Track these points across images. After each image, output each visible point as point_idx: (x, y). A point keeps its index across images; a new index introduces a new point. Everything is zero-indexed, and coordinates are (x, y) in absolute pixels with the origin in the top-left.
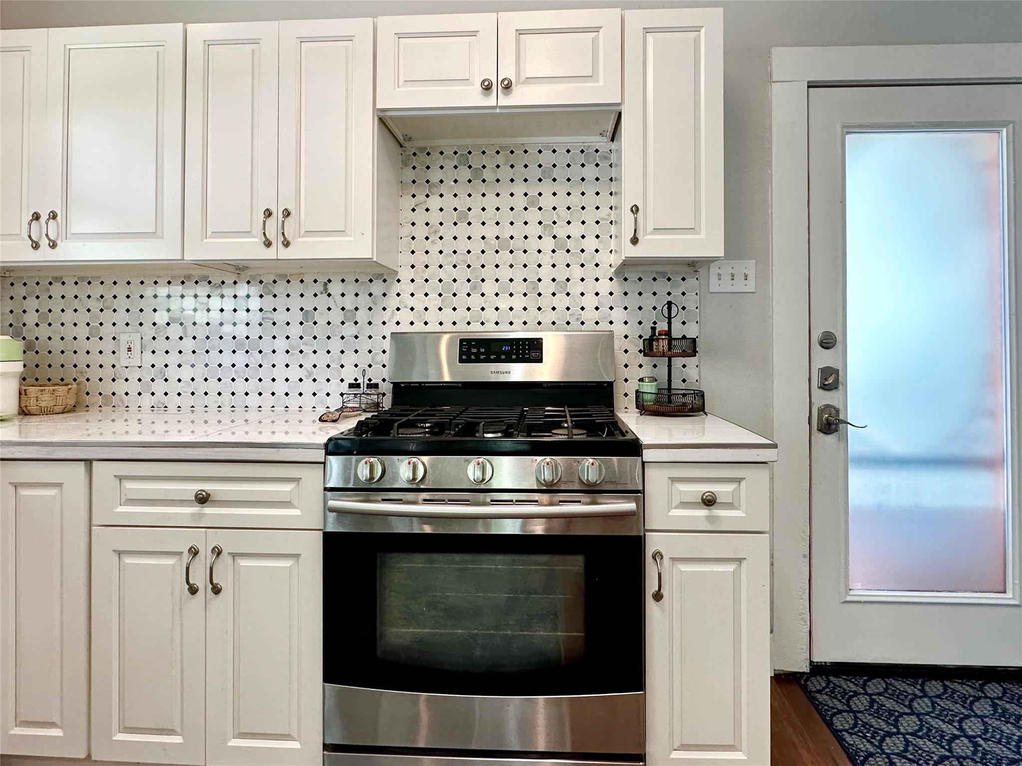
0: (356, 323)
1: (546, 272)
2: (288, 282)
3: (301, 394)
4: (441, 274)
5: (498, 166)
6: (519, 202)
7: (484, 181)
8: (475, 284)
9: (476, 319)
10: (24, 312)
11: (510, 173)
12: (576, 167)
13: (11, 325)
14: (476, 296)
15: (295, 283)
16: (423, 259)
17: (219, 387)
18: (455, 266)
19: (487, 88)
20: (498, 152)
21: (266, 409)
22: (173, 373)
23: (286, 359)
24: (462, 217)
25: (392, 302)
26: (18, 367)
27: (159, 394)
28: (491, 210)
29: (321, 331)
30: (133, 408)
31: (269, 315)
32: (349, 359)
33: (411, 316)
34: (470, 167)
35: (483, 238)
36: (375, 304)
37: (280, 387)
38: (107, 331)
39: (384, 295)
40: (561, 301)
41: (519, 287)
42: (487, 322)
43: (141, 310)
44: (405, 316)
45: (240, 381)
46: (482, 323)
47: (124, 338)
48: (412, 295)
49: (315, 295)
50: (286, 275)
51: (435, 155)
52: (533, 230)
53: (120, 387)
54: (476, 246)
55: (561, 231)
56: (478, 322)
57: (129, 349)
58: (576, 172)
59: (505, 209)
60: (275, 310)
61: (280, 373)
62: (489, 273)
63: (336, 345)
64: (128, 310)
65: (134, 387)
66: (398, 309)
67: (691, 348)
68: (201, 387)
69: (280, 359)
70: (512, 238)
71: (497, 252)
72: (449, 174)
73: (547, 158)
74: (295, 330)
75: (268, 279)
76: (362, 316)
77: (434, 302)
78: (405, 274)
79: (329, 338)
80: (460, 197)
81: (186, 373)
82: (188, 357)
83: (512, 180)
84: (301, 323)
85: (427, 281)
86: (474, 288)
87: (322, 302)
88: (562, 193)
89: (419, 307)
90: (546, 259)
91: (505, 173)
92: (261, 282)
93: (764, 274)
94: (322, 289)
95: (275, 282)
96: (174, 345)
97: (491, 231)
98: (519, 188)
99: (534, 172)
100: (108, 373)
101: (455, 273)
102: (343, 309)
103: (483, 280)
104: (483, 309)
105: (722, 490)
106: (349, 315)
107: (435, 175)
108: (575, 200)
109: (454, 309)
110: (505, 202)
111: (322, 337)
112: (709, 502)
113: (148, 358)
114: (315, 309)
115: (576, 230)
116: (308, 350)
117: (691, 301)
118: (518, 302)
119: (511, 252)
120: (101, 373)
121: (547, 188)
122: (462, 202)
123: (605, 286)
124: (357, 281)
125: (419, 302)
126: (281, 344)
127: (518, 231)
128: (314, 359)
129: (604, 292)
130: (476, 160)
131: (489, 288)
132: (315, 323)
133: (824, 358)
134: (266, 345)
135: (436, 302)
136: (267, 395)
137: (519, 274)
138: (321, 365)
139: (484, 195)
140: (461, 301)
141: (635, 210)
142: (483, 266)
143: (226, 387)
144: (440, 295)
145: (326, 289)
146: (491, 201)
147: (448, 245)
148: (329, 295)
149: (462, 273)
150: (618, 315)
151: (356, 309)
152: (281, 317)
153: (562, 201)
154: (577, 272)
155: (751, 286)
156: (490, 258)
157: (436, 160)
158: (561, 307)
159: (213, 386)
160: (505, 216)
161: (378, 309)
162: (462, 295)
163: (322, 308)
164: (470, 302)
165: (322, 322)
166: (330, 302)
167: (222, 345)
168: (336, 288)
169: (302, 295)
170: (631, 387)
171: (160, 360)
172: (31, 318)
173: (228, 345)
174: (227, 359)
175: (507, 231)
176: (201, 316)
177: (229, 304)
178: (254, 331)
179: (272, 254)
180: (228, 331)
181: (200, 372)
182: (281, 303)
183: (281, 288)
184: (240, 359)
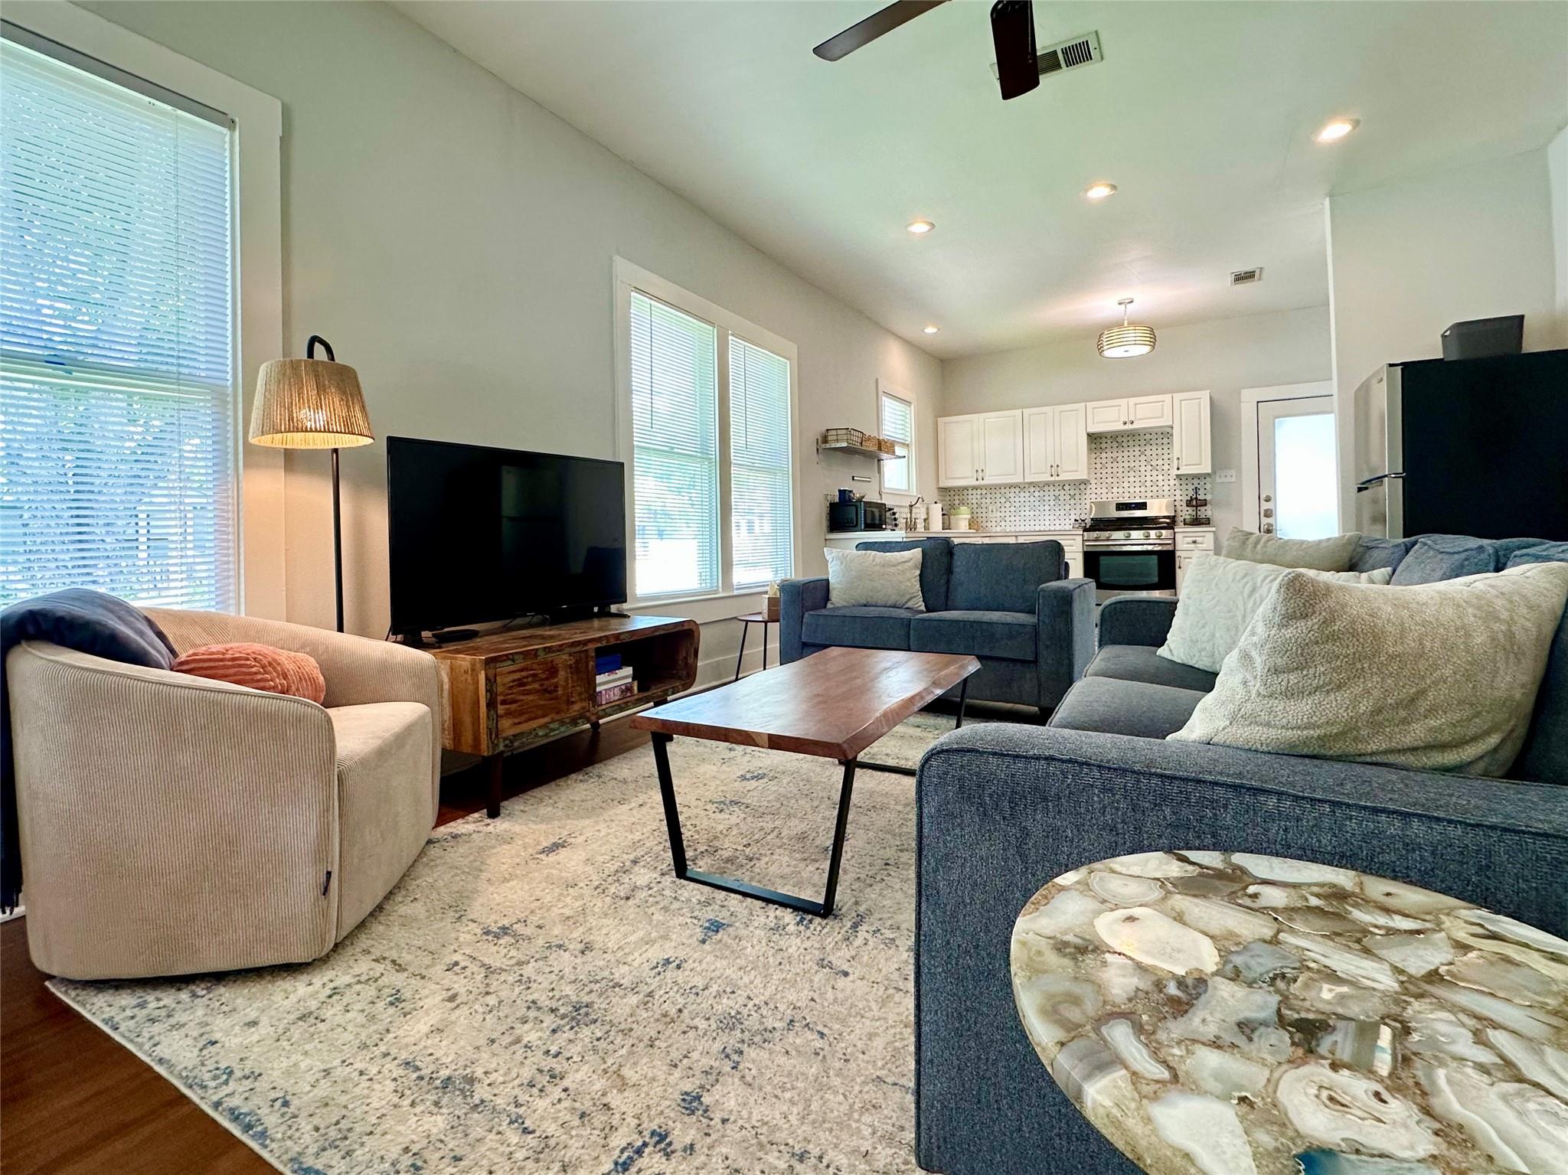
1: (1149, 478)
2: (1050, 487)
4: (1107, 480)
6: (1137, 453)
8: (1120, 484)
12: (1160, 439)
14: (1121, 488)
15: (1052, 486)
16: (1099, 476)
18: (1112, 478)
19: (1125, 424)
22: (1007, 519)
24: (1115, 460)
25: (1088, 492)
26: (969, 517)
27: (1003, 526)
29: (1061, 502)
31: (1042, 498)
32: (1073, 512)
33: (1096, 496)
34: (1117, 442)
35: (1123, 467)
36: (1082, 493)
37: (1047, 522)
38: (983, 505)
39: (1086, 490)
40: (1155, 489)
41: (1138, 484)
43: (996, 499)
44: (1094, 496)
46: (1124, 498)
47: (990, 508)
48: (1096, 489)
49: (1060, 491)
52: (1143, 463)
53: (989, 524)
54: (1121, 470)
55: (1154, 463)
56: (1121, 497)
58: (1160, 441)
60: (1044, 496)
61: (1046, 518)
62: (1126, 480)
63: (1068, 507)
65: (994, 524)
66: (1091, 494)
67: (1204, 503)
69: (1047, 513)
70: (1134, 467)
71: (1129, 472)
72: (1109, 445)
73: (1148, 437)
75: (1042, 485)
76: (1077, 497)
77: (1104, 491)
78: (1093, 481)
79: (1065, 505)
81: (1013, 518)
82: (1012, 513)
83: (1135, 446)
84: (1055, 500)
85: (1101, 484)
87: (1062, 492)
88: (1154, 449)
89: (1099, 493)
90: (1148, 474)
91: (1131, 443)
92: (1039, 487)
93: (1240, 474)
96: (1008, 510)
97: (1126, 465)
98: (1137, 448)
99: (1143, 442)
100: (984, 519)
101: (1112, 480)
102: (1070, 495)
103: (1123, 482)
104: (1123, 492)
105: (1198, 540)
106: (1073, 497)
107: (1104, 446)
108: (1160, 451)
109: (1113, 493)
110: (1131, 454)
111: (1062, 505)
112: (1195, 542)
114: (1060, 496)
115: (1160, 462)
116: (1057, 509)
117: (1208, 486)
118: (1137, 490)
119: (1134, 472)
120: (982, 520)
121: (1148, 447)
122: (1115, 455)
123: (1172, 482)
124: (1075, 485)
125: (1099, 491)
126: (1047, 508)
127: (1137, 464)
128: (1059, 512)
129: (1172, 484)
130: (1120, 439)
131: (1126, 485)
133: (1265, 506)
134: (1041, 508)
136: (1042, 525)
137: (1137, 479)
138: (1062, 514)
139: (1123, 452)
140: (1115, 490)
141: (1178, 459)
142: (1123, 477)
144: (1107, 489)
145: (1064, 489)
146: (1126, 454)
147: (1109, 470)
148: (1065, 491)
149: (1115, 480)
150: (1178, 492)
151: (1075, 495)
152: (1046, 498)
153: (1154, 452)
154: (1161, 477)
155: (1234, 479)
156: (1126, 474)
157: (1104, 440)
158: (1155, 491)
160: (1132, 459)
161: (1083, 495)
162: (1115, 488)
163: (1062, 495)
164: (1118, 490)
165: (1062, 499)
166: (1065, 493)
168: (1067, 487)
169: (1055, 492)
170: (1182, 518)
171: (1003, 515)
172: (957, 502)
173: (1027, 508)
174: (1027, 513)
175: (1132, 464)
176: (1017, 499)
177: (1027, 494)
178: (1037, 504)
179: (1053, 479)
180: (1027, 504)
181: (1017, 518)
182: (1047, 493)
183: (1046, 488)
184: (1032, 513)
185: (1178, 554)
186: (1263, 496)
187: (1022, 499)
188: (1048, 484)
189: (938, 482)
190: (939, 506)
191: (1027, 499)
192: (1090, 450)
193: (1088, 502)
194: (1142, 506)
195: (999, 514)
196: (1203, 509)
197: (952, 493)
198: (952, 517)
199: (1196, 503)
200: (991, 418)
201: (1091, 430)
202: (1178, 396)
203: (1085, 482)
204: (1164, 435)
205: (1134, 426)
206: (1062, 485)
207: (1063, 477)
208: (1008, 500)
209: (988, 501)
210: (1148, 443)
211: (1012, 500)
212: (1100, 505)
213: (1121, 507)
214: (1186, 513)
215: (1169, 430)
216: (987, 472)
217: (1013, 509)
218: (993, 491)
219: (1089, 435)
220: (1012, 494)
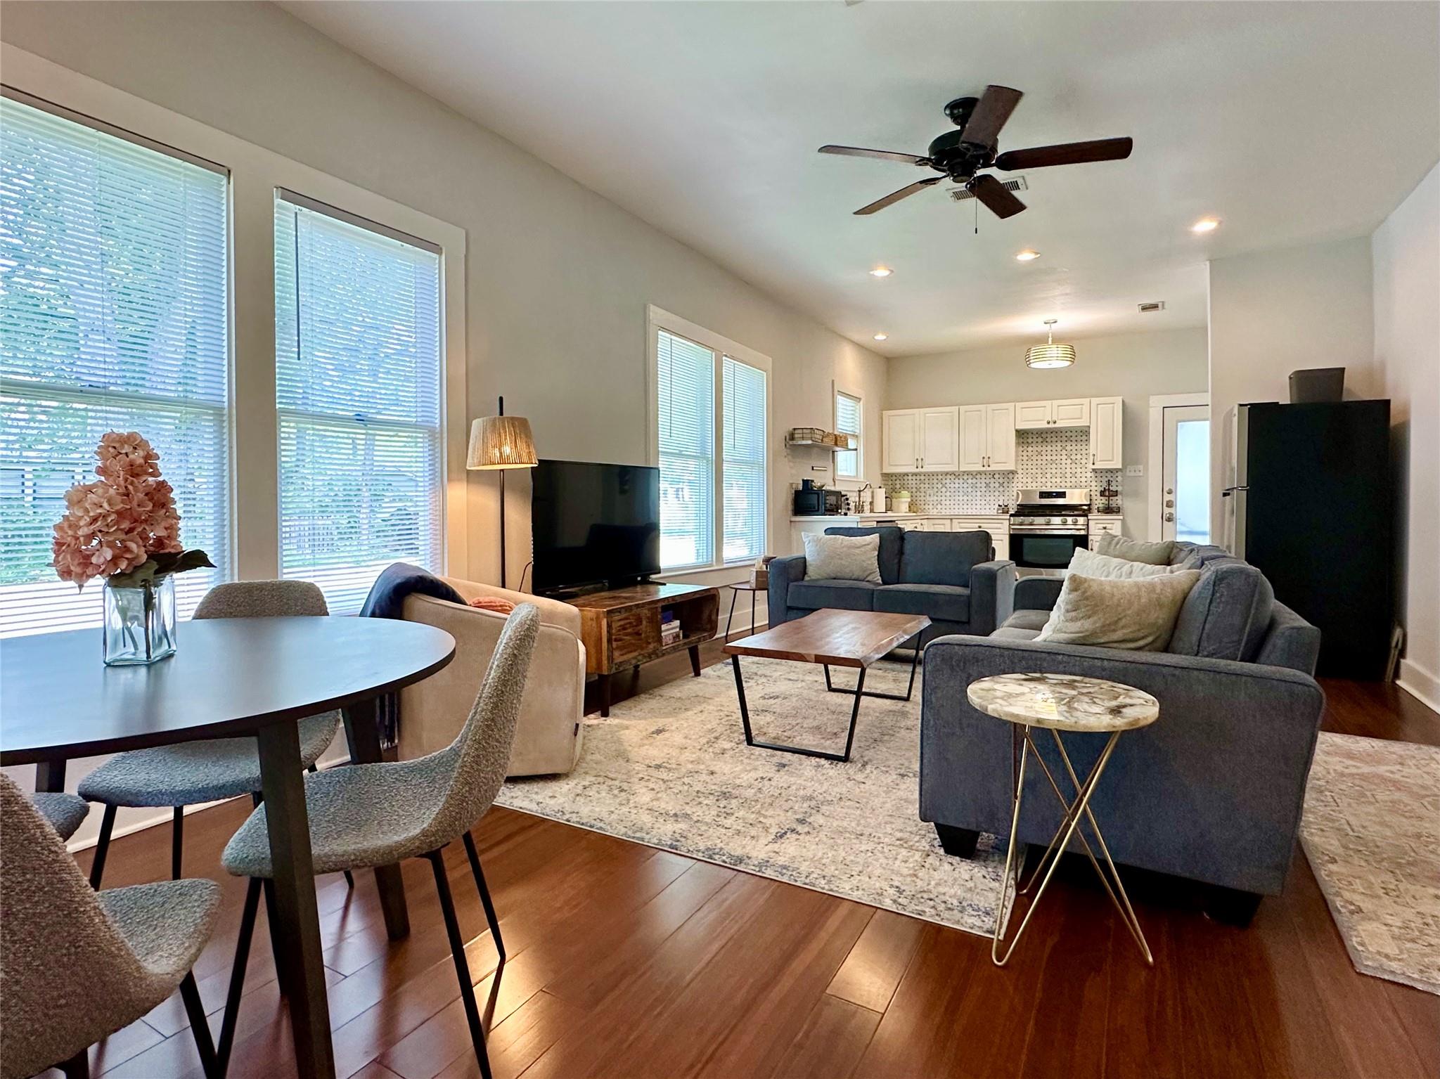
0: (1004, 487)
1: (1068, 470)
3: (985, 509)
4: (1032, 471)
5: (1052, 437)
6: (1059, 448)
7: (1047, 442)
8: (1044, 475)
9: (1044, 485)
12: (1079, 437)
14: (1044, 478)
15: (983, 475)
16: (1025, 466)
17: (958, 507)
18: (1037, 469)
19: (1049, 423)
20: (1052, 432)
22: (943, 502)
24: (1040, 454)
25: (1016, 480)
26: (909, 500)
28: (1049, 451)
29: (991, 489)
31: (975, 485)
32: (1001, 499)
33: (1022, 485)
34: (1043, 437)
35: (1047, 460)
36: (1010, 481)
38: (922, 490)
39: (1013, 479)
40: (1073, 480)
41: (1059, 475)
42: (1048, 486)
44: (1020, 485)
45: (965, 505)
46: (1046, 487)
47: (928, 492)
48: (1023, 478)
49: (990, 478)
51: (1030, 434)
52: (1064, 457)
54: (1044, 463)
55: (1073, 457)
59: (1054, 448)
60: (977, 483)
61: (978, 503)
62: (1049, 470)
63: (997, 493)
66: (1018, 482)
67: (1116, 493)
69: (978, 498)
70: (1056, 460)
71: (1051, 464)
72: (1035, 440)
73: (1069, 434)
74: (984, 489)
75: (974, 474)
76: (1006, 485)
77: (1030, 480)
78: (1020, 471)
79: (995, 492)
81: (948, 502)
82: (948, 498)
84: (986, 487)
85: (1027, 474)
87: (992, 480)
88: (1074, 445)
89: (1025, 482)
90: (1068, 466)
91: (1054, 439)
93: (1146, 469)
96: (943, 494)
97: (1049, 458)
98: (1059, 444)
99: (1064, 439)
100: (922, 503)
101: (1037, 471)
102: (1000, 483)
103: (1046, 473)
104: (1046, 482)
105: (1108, 526)
106: (1001, 485)
107: (1030, 440)
108: (1079, 447)
109: (1037, 482)
111: (992, 492)
112: (1105, 528)
113: (936, 498)
115: (1079, 457)
116: (987, 495)
117: (1119, 479)
118: (1059, 480)
119: (1056, 464)
121: (1069, 444)
122: (1039, 449)
123: (1089, 475)
125: (1025, 480)
126: (979, 493)
127: (1059, 457)
128: (990, 498)
129: (1089, 477)
130: (1044, 435)
131: (1049, 476)
132: (990, 487)
133: (1167, 497)
134: (974, 493)
136: (974, 509)
137: (1059, 471)
138: (992, 500)
139: (1047, 446)
140: (1039, 480)
141: (1094, 455)
142: (1046, 469)
144: (1032, 478)
146: (1049, 448)
147: (1035, 462)
149: (1039, 471)
150: (1094, 484)
152: (979, 485)
153: (1074, 447)
154: (1079, 470)
155: (1141, 474)
156: (1049, 466)
157: (1030, 435)
158: (1073, 481)
160: (1054, 452)
162: (1039, 478)
164: (1042, 480)
165: (992, 487)
166: (995, 480)
168: (997, 476)
170: (1096, 507)
171: (939, 499)
172: (898, 486)
173: (961, 494)
174: (961, 498)
175: (1054, 458)
176: (952, 485)
177: (961, 481)
178: (970, 490)
179: (984, 469)
180: (961, 490)
181: (952, 502)
182: (979, 481)
183: (978, 476)
184: (965, 498)
185: (1090, 538)
186: (1166, 489)
187: (957, 485)
188: (980, 473)
189: (882, 469)
190: (883, 490)
191: (961, 485)
192: (1018, 444)
193: (1015, 489)
194: (1062, 495)
196: (1116, 498)
197: (894, 478)
198: (894, 500)
199: (1107, 493)
200: (930, 413)
201: (1019, 427)
202: (1095, 401)
203: (1013, 472)
204: (1082, 434)
205: (1056, 425)
206: (993, 474)
207: (994, 467)
208: (944, 486)
209: (927, 486)
210: (1069, 439)
211: (948, 486)
212: (1026, 493)
213: (1044, 495)
214: (1100, 502)
215: (1087, 429)
216: (926, 461)
217: (948, 494)
218: (931, 478)
219: (1017, 431)
220: (948, 481)
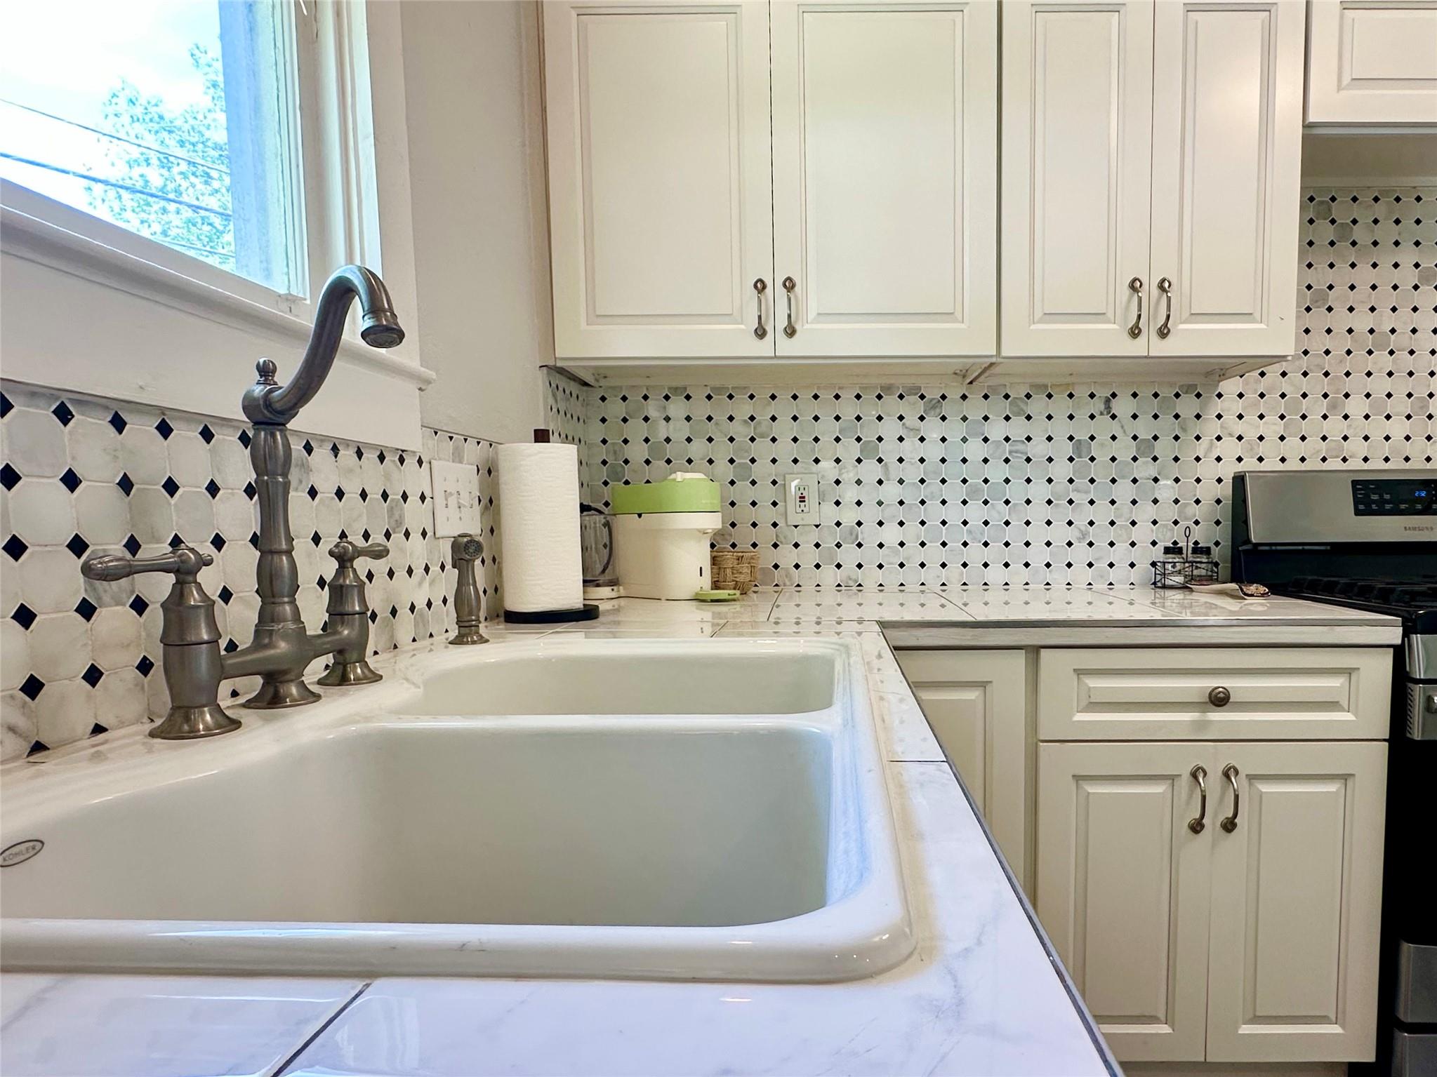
0: (1155, 459)
2: (1050, 396)
3: (1069, 565)
4: (1285, 385)
5: (1376, 221)
6: (1407, 276)
7: (1354, 244)
8: (1335, 401)
9: (1334, 454)
10: (626, 441)
11: (1393, 232)
13: (604, 462)
14: (1335, 419)
15: (1060, 397)
17: (943, 555)
18: (1305, 374)
20: (1376, 199)
21: (1016, 586)
22: (870, 534)
23: (1048, 512)
24: (1319, 299)
25: (1210, 428)
27: (848, 566)
28: (1362, 288)
29: (1101, 470)
30: (808, 587)
31: (1020, 447)
33: (1238, 448)
34: (1333, 222)
35: (1350, 331)
36: (1184, 430)
37: (1038, 555)
38: (762, 470)
39: (1198, 417)
41: (1400, 405)
42: (1350, 457)
43: (816, 440)
44: (1229, 448)
45: (976, 546)
46: (1344, 460)
47: (791, 482)
48: (1240, 417)
49: (1092, 417)
50: (1046, 386)
52: (1426, 320)
53: (787, 556)
54: (1339, 343)
56: (1337, 457)
57: (802, 499)
59: (1385, 288)
60: (1029, 439)
61: (1038, 534)
62: (1357, 384)
63: (1124, 491)
64: (795, 440)
65: (808, 556)
66: (1219, 438)
68: (913, 554)
69: (1038, 512)
70: (1393, 331)
71: (1370, 352)
74: (1061, 470)
75: (1018, 392)
76: (1164, 448)
77: (1272, 427)
78: (1230, 385)
79: (1113, 481)
80: (1316, 268)
81: (891, 534)
82: (892, 510)
83: (1397, 243)
84: (1071, 459)
85: (1262, 395)
86: (1333, 407)
87: (1103, 427)
89: (1251, 435)
91: (1387, 232)
92: (1007, 397)
94: (1102, 407)
95: (1028, 396)
96: (869, 493)
97: (1362, 322)
98: (1407, 256)
99: (1429, 231)
100: (766, 535)
101: (1305, 384)
102: (1135, 438)
103: (1347, 396)
104: (1345, 438)
106: (1146, 448)
109: (1303, 438)
111: (1102, 480)
114: (1092, 438)
116: (1081, 500)
118: (1398, 428)
119: (1391, 353)
120: (754, 535)
122: (1320, 277)
124: (1156, 395)
125: (1250, 429)
126: (1039, 491)
127: (1403, 320)
128: (1090, 513)
130: (1342, 211)
131: (1356, 406)
132: (1092, 459)
134: (1017, 491)
135: (1274, 427)
136: (1017, 566)
137: (1401, 386)
138: (1101, 522)
139: (1353, 265)
140: (1313, 426)
142: (1348, 374)
143: (954, 555)
144: (1282, 417)
145: (1108, 408)
146: (1364, 275)
148: (1114, 417)
149: (1316, 384)
151: (1156, 438)
152: (1039, 449)
156: (1360, 361)
159: (934, 554)
160: (1385, 298)
161: (1188, 438)
162: (1315, 417)
163: (1104, 437)
164: (1326, 427)
166: (1114, 426)
167: (946, 492)
168: (1123, 406)
169: (1071, 417)
171: (849, 516)
172: (637, 452)
173: (954, 492)
174: (954, 514)
175: (1386, 321)
176: (911, 449)
177: (954, 430)
178: (996, 472)
180: (954, 471)
181: (912, 532)
182: (1039, 428)
183: (1038, 406)
184: (975, 513)
195: (829, 513)
208: (870, 450)
209: (785, 449)
216: (812, 300)
217: (891, 491)
218: (807, 408)
220: (890, 428)
